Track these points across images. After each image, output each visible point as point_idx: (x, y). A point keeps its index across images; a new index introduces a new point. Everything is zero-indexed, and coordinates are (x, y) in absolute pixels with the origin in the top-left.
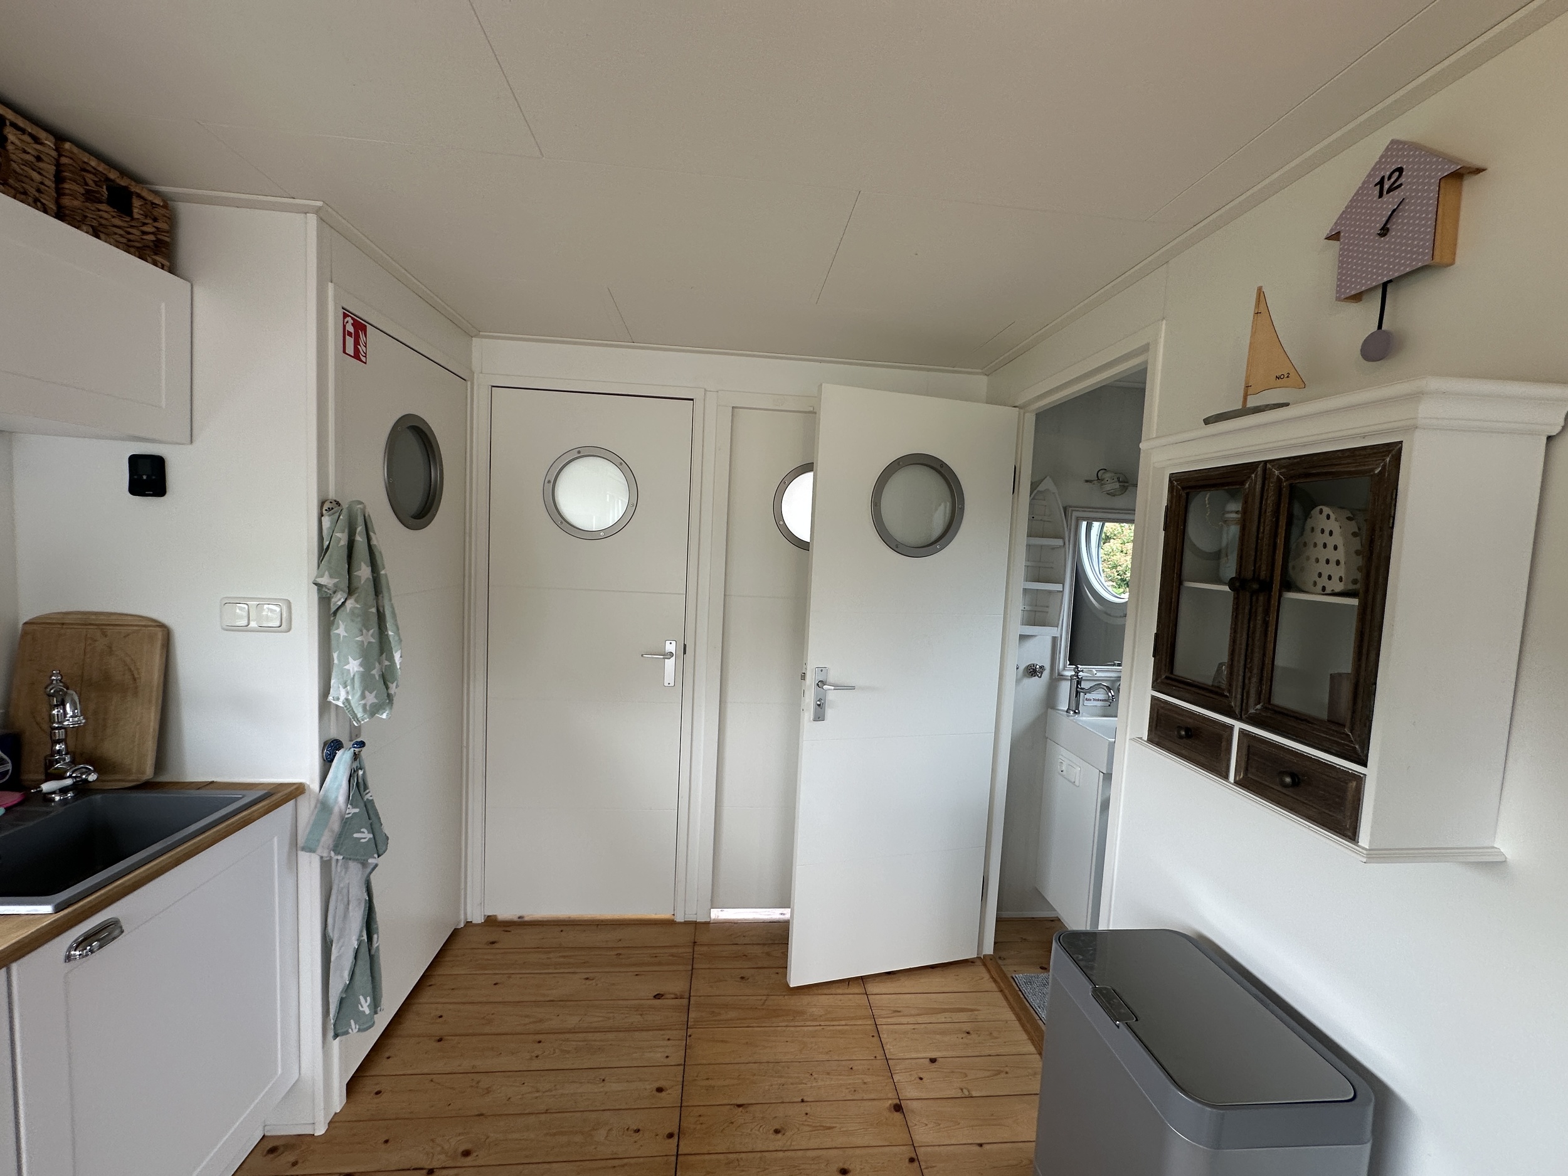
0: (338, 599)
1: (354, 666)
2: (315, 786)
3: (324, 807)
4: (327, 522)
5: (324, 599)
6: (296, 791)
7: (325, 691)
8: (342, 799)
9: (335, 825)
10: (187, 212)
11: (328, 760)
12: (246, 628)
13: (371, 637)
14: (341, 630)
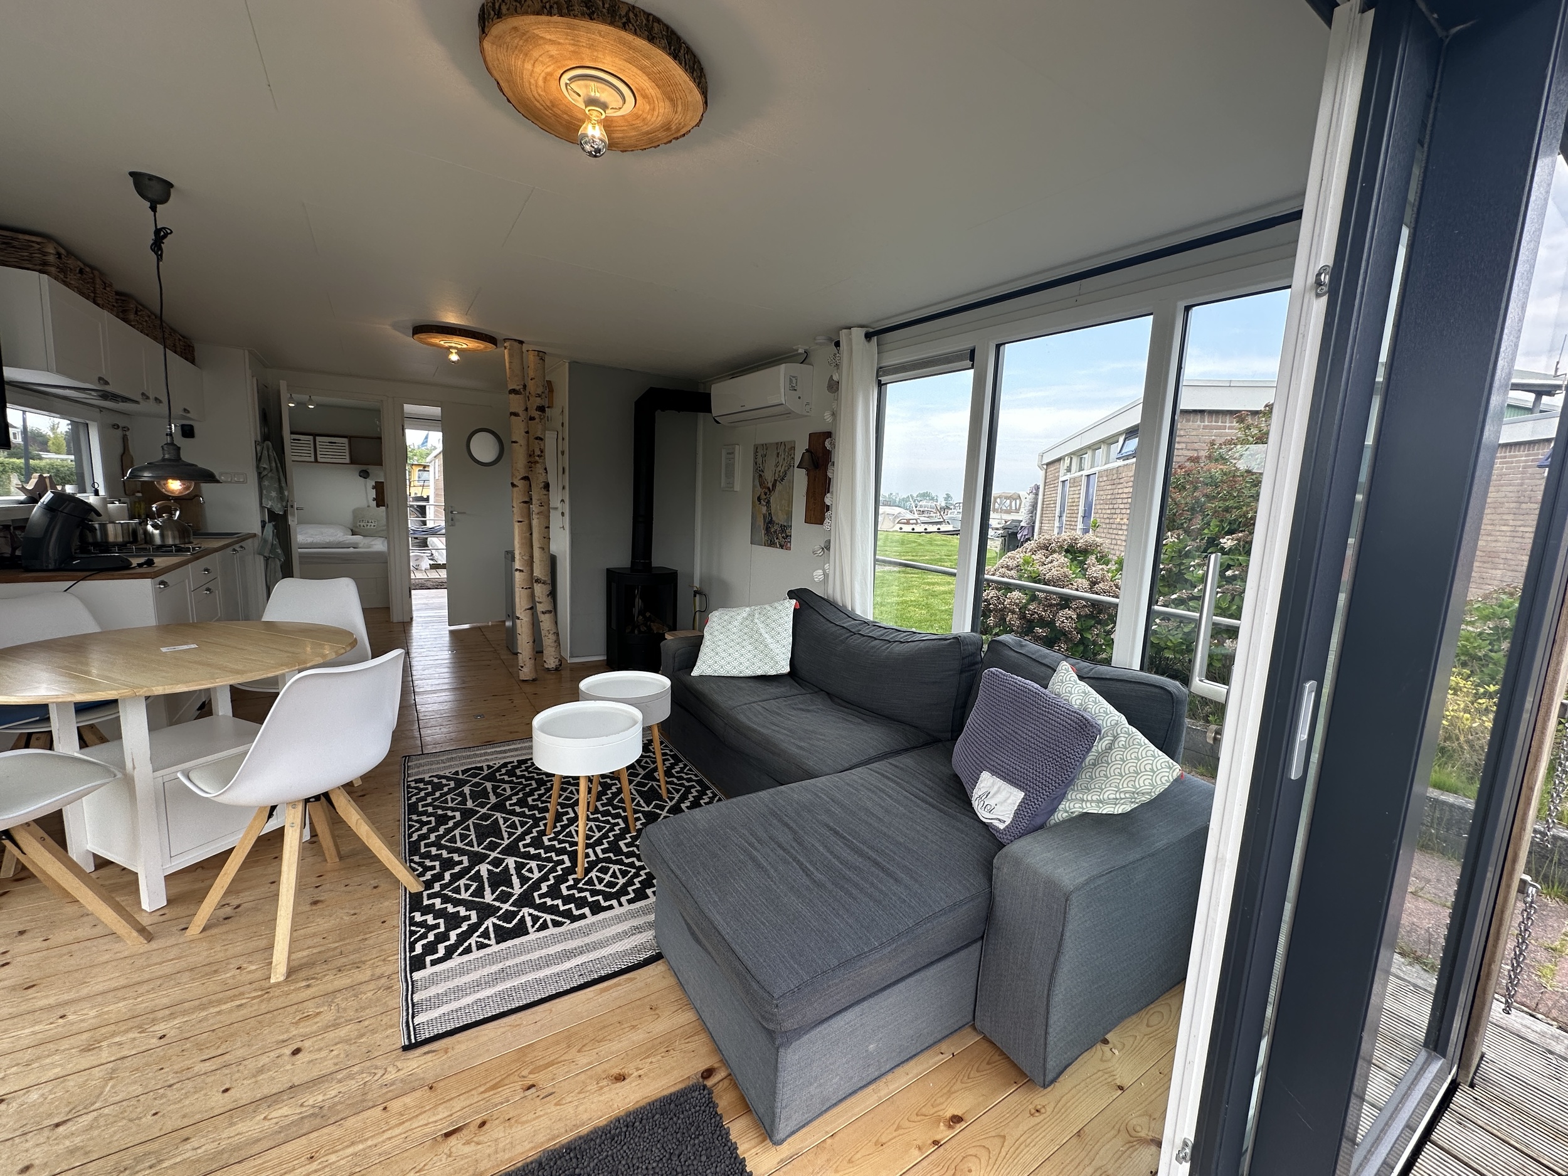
0: (265, 473)
1: (274, 494)
2: (260, 534)
3: (265, 541)
4: (259, 448)
5: (259, 474)
6: (255, 535)
7: (261, 503)
8: (271, 538)
9: (269, 546)
10: (196, 346)
11: (263, 527)
12: (230, 482)
13: (276, 485)
14: (266, 483)
